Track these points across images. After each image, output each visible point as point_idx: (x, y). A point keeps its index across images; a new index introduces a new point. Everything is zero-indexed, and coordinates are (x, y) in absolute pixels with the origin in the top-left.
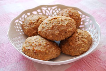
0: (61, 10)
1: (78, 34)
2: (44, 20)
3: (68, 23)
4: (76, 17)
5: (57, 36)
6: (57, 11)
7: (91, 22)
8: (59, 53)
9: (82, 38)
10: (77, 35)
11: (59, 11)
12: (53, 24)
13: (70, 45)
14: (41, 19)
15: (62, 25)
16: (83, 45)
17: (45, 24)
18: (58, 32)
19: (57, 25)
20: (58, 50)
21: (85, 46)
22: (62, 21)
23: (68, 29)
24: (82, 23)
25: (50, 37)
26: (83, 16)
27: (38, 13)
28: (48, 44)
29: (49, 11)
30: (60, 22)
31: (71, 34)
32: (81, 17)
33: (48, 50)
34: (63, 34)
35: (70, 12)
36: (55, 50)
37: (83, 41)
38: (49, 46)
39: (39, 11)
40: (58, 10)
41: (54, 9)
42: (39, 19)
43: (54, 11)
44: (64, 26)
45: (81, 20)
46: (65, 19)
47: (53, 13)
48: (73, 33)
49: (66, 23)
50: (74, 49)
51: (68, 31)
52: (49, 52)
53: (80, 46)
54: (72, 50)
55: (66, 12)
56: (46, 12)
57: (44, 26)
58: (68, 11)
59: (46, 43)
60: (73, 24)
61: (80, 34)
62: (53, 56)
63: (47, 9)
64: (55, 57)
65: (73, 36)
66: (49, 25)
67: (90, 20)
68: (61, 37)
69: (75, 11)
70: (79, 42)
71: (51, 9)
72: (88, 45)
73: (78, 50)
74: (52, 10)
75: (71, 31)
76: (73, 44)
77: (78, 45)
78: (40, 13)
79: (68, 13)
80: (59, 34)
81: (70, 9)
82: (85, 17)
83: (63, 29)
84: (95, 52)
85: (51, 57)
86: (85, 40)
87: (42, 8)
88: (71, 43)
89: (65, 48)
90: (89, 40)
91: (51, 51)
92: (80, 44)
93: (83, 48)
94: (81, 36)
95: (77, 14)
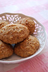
0: (21, 18)
1: (29, 41)
2: (5, 25)
3: (22, 31)
4: (31, 26)
5: (11, 40)
6: (18, 19)
7: (42, 31)
8: (11, 54)
9: (31, 43)
10: (27, 41)
11: (20, 19)
12: (9, 31)
13: (21, 48)
14: (3, 25)
15: (16, 32)
16: (31, 49)
17: (3, 30)
18: (12, 37)
19: (12, 32)
20: (11, 52)
21: (32, 50)
22: (17, 28)
23: (21, 35)
24: (35, 31)
25: (6, 41)
26: (38, 25)
27: (3, 19)
28: (3, 46)
29: (12, 18)
30: (15, 29)
31: (22, 40)
32: (35, 26)
33: (2, 51)
34: (16, 39)
35: (27, 21)
36: (8, 51)
37: (31, 46)
38: (3, 47)
39: (4, 17)
40: (19, 17)
41: (16, 17)
42: (1, 24)
43: (16, 19)
44: (18, 33)
45: (35, 28)
46: (20, 27)
47: (15, 20)
48: (25, 39)
49: (20, 30)
50: (23, 51)
51: (20, 37)
52: (3, 52)
53: (28, 50)
54: (22, 53)
55: (24, 20)
56: (9, 18)
57: (2, 31)
58: (25, 20)
59: (1, 45)
60: (26, 32)
61: (30, 40)
62: (6, 56)
63: (11, 16)
64: (7, 57)
65: (24, 41)
66: (6, 30)
67: (42, 29)
68: (13, 42)
69: (32, 20)
70: (28, 47)
71: (14, 16)
72: (34, 50)
73: (26, 53)
74: (14, 18)
75: (23, 38)
76: (23, 48)
77: (27, 49)
78: (4, 19)
79: (25, 22)
80: (12, 39)
81: (28, 18)
82: (38, 26)
83: (16, 35)
84: (40, 55)
85: (3, 56)
86: (33, 46)
87: (6, 15)
88: (21, 47)
89: (17, 50)
90: (36, 46)
91: (4, 52)
92: (28, 48)
93: (30, 52)
94: (30, 42)
95: (32, 23)
